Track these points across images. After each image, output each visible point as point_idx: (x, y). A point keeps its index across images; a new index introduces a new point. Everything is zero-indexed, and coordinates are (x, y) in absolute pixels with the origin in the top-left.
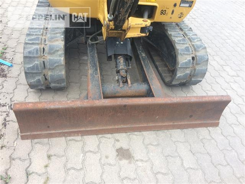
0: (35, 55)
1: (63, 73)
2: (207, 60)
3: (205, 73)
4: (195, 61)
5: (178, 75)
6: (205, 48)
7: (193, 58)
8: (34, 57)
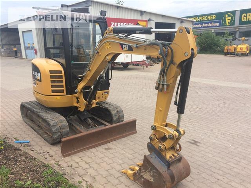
0: (56, 124)
1: (69, 129)
2: (122, 111)
3: (124, 116)
4: (118, 112)
5: (114, 119)
6: (120, 107)
7: (117, 111)
8: (56, 125)
